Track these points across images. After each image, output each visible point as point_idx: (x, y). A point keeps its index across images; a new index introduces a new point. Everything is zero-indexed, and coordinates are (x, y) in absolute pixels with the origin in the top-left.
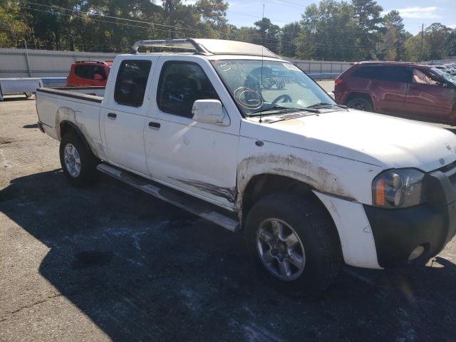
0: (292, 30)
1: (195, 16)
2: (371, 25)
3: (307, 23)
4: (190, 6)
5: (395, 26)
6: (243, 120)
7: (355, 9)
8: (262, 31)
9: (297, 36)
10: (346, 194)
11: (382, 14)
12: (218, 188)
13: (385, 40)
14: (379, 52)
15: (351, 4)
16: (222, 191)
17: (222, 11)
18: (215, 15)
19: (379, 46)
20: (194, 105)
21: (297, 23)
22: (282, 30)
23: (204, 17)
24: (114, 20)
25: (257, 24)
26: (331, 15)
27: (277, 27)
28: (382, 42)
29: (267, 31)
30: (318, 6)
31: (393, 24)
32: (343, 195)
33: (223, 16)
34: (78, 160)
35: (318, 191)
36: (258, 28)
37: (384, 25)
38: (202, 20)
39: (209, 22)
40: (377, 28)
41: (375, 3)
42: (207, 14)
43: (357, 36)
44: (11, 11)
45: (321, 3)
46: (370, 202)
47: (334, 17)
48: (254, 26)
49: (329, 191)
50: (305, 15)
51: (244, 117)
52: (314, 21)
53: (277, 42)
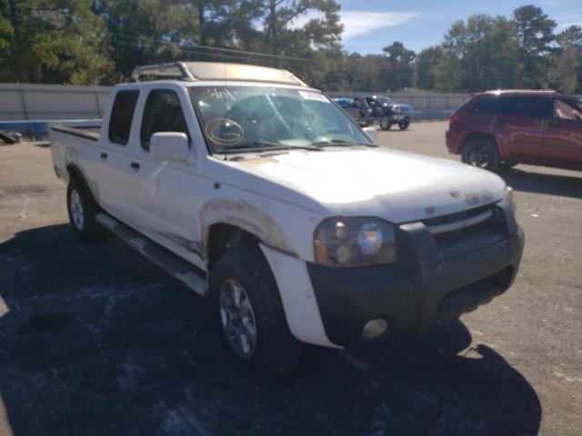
0: (431, 55)
1: (302, 42)
2: (541, 44)
3: (451, 45)
4: (296, 31)
5: (575, 45)
6: (209, 157)
7: (518, 25)
8: (392, 59)
9: (436, 63)
10: (288, 249)
11: (556, 31)
12: (190, 242)
13: (560, 65)
14: (551, 82)
15: (512, 19)
16: (194, 246)
17: (336, 34)
18: (327, 40)
19: (552, 74)
20: (152, 139)
21: (437, 47)
22: (419, 56)
23: (315, 43)
24: (206, 50)
25: (386, 50)
26: (482, 34)
27: (412, 53)
28: (556, 67)
29: (399, 58)
30: (466, 24)
31: (574, 42)
32: (287, 250)
33: (337, 41)
34: (81, 210)
35: (265, 244)
36: (388, 55)
37: (560, 44)
38: (313, 46)
39: (321, 49)
40: (548, 49)
41: (546, 16)
42: (318, 39)
43: (520, 60)
44: (90, 43)
45: (470, 19)
46: (311, 259)
47: (487, 37)
48: (382, 53)
49: (273, 244)
50: (448, 35)
51: (210, 154)
52: (460, 43)
53: (412, 71)
